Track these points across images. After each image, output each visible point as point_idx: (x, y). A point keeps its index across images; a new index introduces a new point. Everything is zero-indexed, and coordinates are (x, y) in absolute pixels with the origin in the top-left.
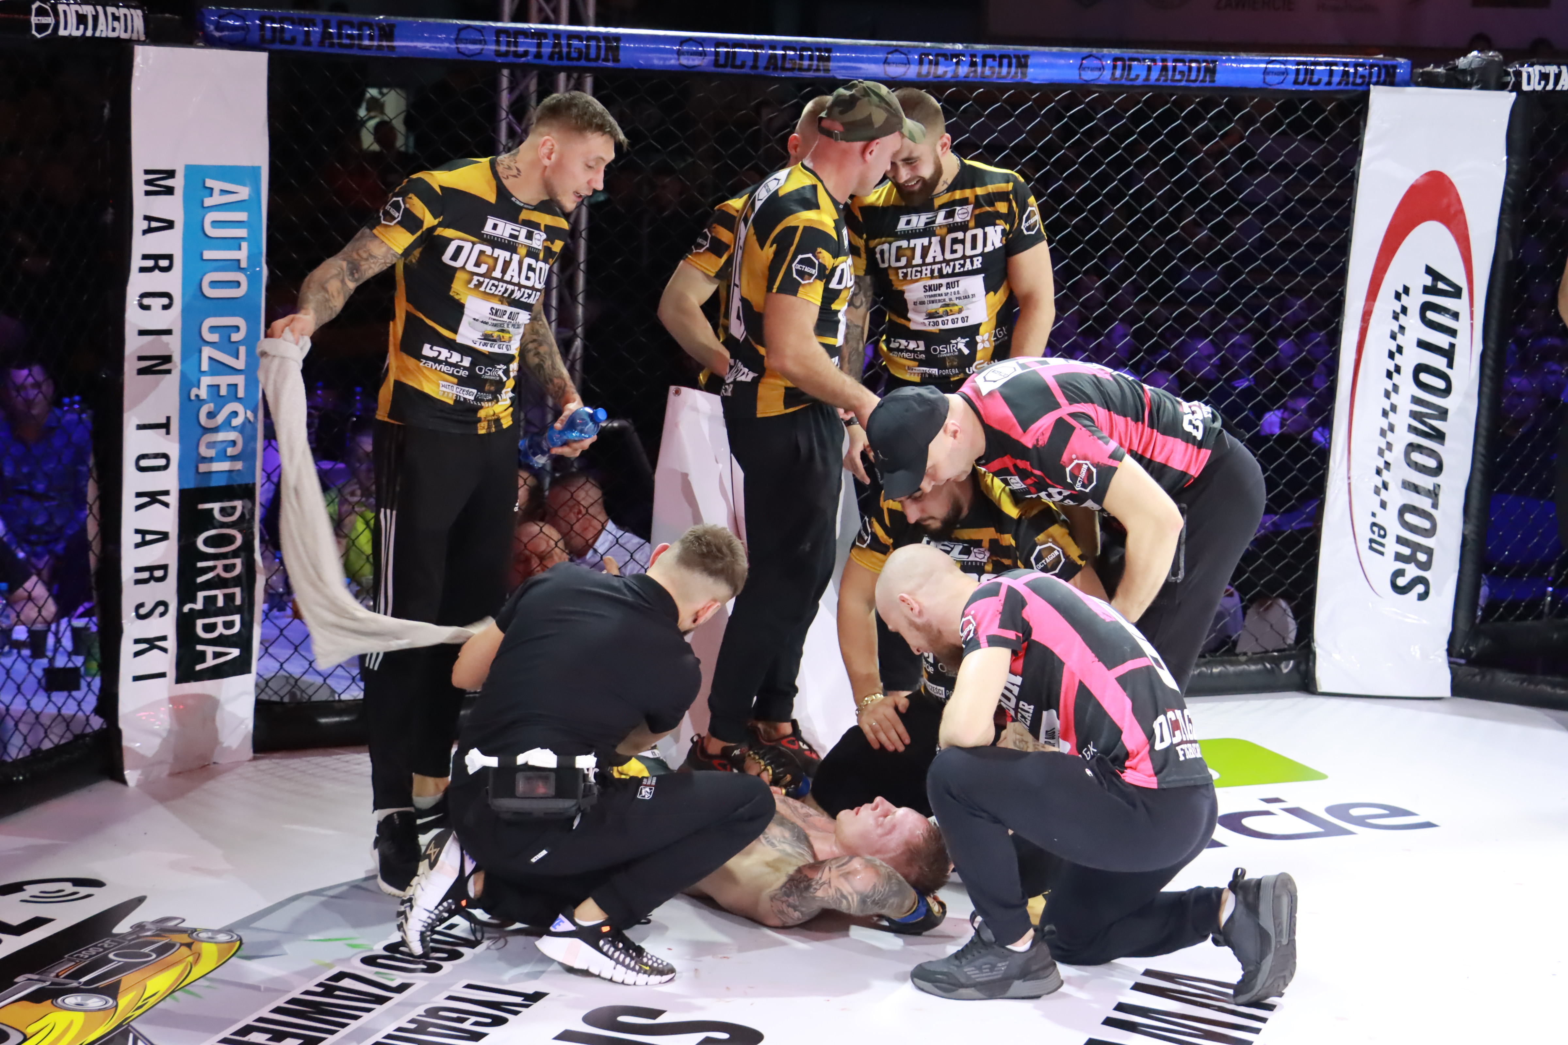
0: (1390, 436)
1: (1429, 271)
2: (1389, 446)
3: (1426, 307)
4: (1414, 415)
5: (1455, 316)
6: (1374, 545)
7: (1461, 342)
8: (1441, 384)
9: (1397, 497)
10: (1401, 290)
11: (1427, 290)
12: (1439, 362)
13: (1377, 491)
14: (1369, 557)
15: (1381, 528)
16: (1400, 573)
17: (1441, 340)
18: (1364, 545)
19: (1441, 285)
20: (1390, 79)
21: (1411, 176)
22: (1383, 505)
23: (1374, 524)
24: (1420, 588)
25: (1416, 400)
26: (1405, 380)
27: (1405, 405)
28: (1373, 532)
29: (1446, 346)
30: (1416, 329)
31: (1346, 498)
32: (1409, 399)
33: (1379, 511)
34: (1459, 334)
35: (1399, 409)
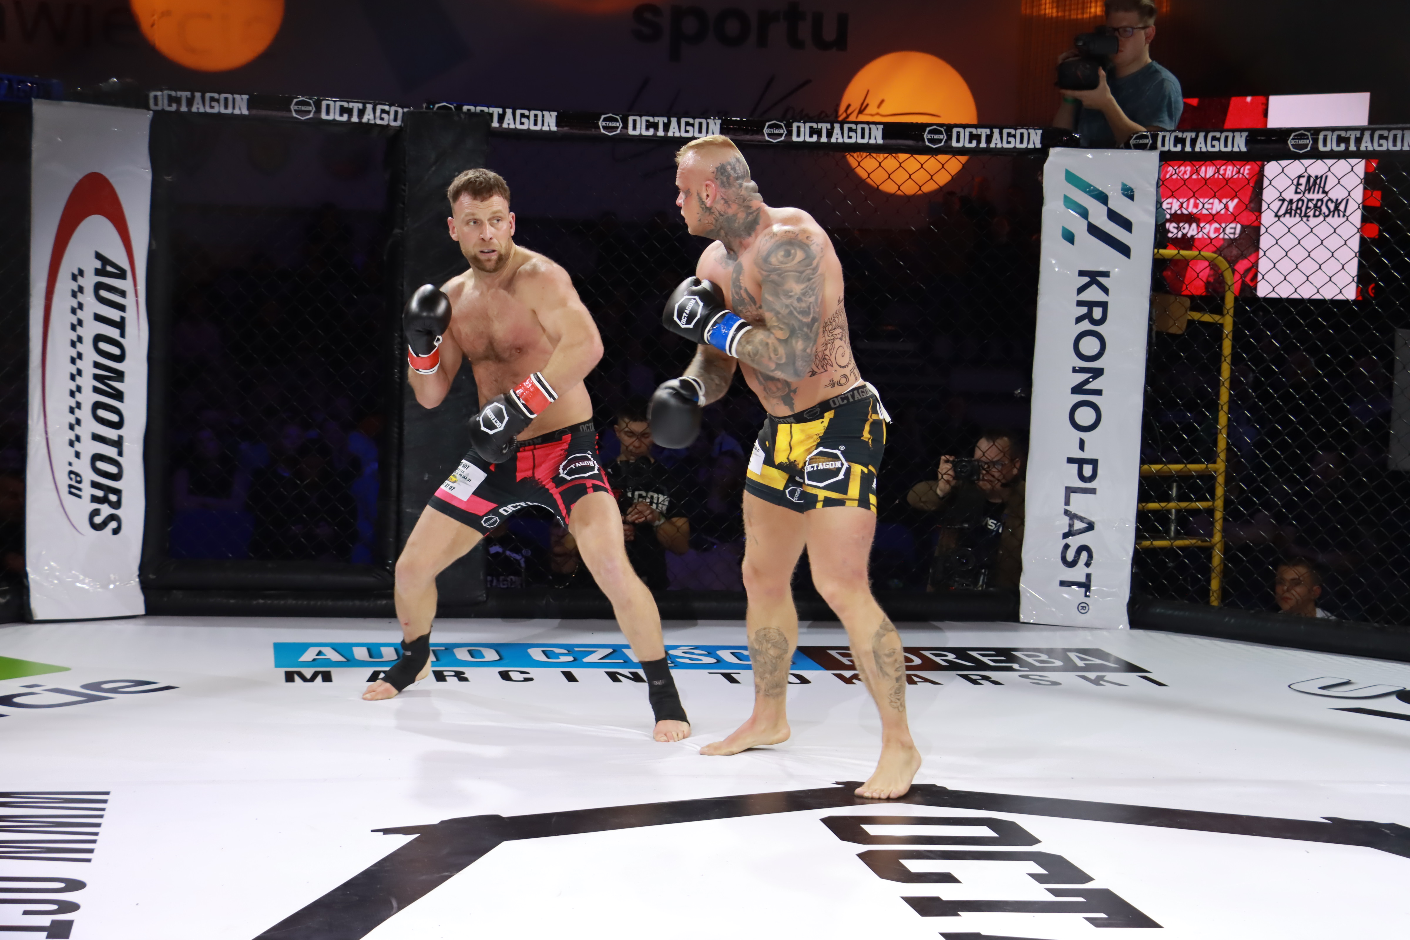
0: (78, 396)
1: (99, 256)
2: (79, 405)
3: (99, 286)
4: (96, 377)
5: (123, 294)
6: (73, 490)
7: (130, 315)
8: (116, 351)
9: (89, 448)
10: (76, 272)
11: (98, 272)
12: (113, 333)
13: (71, 444)
14: (70, 501)
15: (77, 475)
16: (96, 512)
17: (114, 314)
18: (64, 490)
19: (109, 268)
21: (77, 177)
22: (77, 455)
23: (71, 472)
24: (113, 525)
25: (97, 365)
26: (87, 348)
27: (89, 371)
28: (71, 479)
29: (118, 319)
30: (92, 305)
31: (45, 451)
32: (91, 364)
33: (74, 460)
34: (128, 309)
35: (84, 373)
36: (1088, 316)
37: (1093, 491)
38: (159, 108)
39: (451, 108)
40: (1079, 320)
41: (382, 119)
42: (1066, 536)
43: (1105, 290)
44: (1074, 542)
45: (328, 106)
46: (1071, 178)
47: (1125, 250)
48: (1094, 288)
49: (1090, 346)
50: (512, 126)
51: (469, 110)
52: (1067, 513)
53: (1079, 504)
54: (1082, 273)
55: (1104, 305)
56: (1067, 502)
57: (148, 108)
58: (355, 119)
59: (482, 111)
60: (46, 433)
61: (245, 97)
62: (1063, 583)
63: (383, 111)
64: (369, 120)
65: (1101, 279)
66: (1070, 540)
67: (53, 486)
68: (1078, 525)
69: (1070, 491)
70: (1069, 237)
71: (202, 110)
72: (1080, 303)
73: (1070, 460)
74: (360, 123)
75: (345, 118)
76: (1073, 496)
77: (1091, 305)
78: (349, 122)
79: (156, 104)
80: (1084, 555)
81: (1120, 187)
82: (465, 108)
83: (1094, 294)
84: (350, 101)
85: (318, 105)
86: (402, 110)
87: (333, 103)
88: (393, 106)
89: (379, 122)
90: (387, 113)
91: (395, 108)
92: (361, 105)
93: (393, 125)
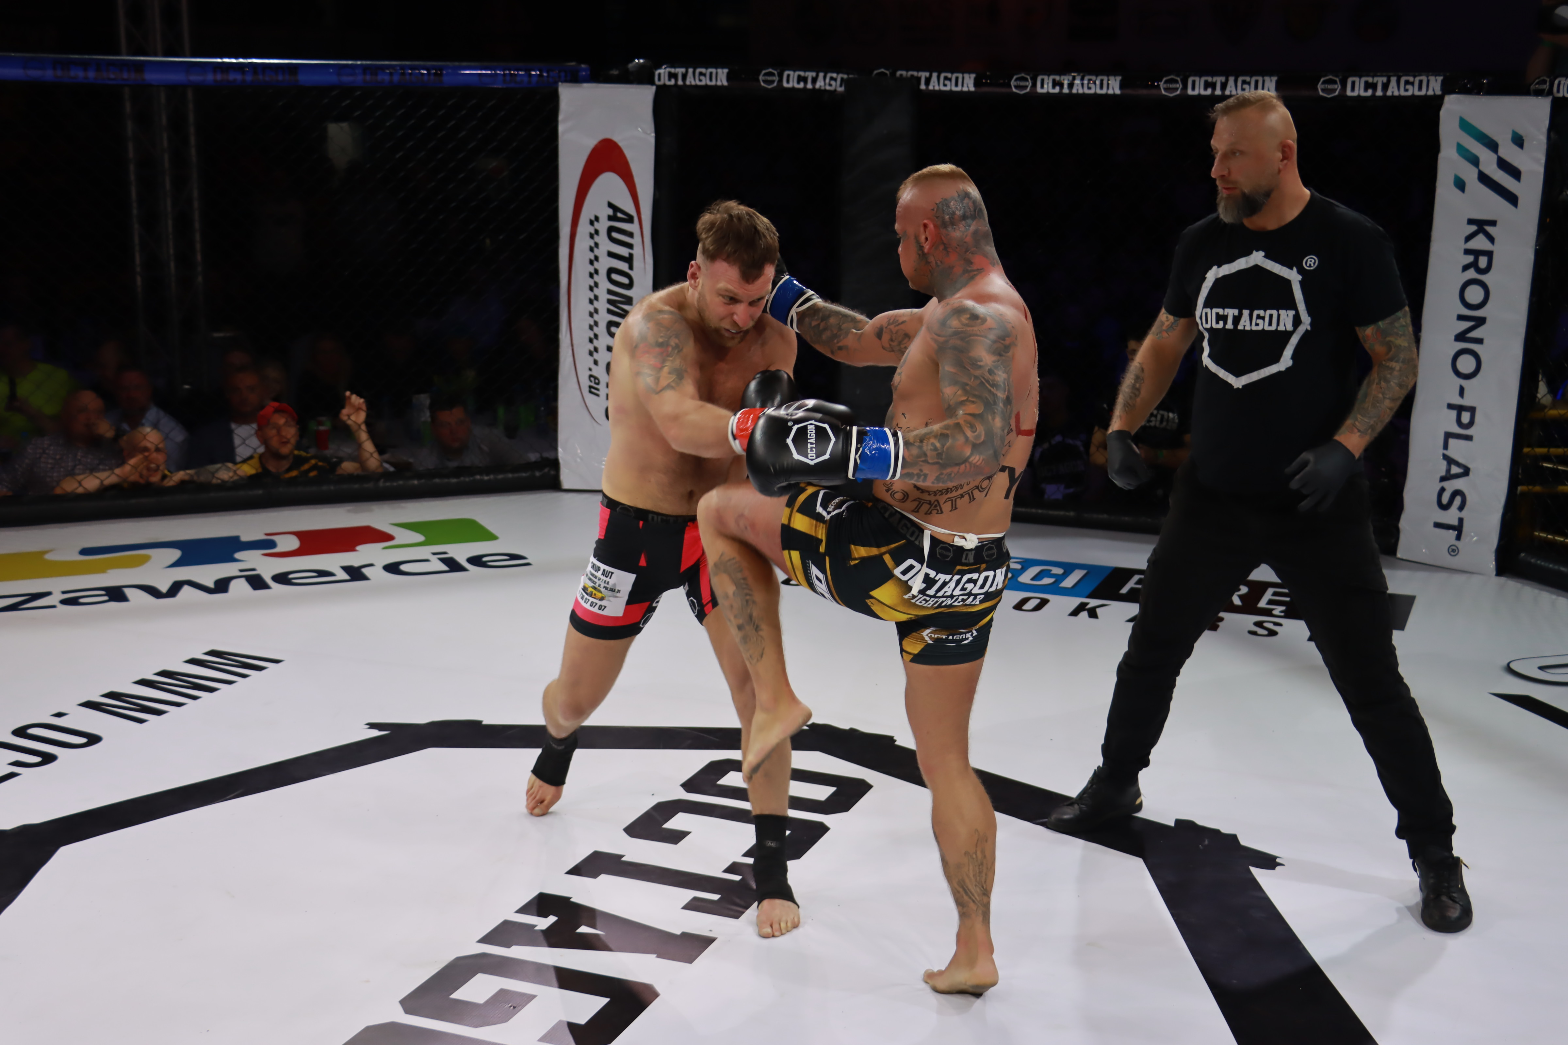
0: (596, 317)
1: (610, 205)
2: (596, 323)
3: (611, 229)
4: (610, 302)
5: (631, 235)
6: (593, 390)
7: (637, 252)
8: (625, 281)
9: (604, 357)
10: (593, 218)
11: (610, 218)
12: (623, 266)
13: (591, 354)
14: (590, 398)
15: (596, 378)
17: (624, 251)
18: (586, 390)
19: (619, 215)
20: (575, 79)
21: (590, 143)
22: (596, 363)
23: (591, 376)
25: (610, 292)
26: (602, 279)
27: (604, 296)
28: (591, 381)
29: (627, 255)
30: (606, 245)
31: (571, 359)
32: (605, 291)
33: (593, 367)
34: (635, 247)
35: (600, 298)
36: (1474, 265)
37: (1469, 438)
38: (661, 83)
39: (886, 74)
40: (1466, 268)
41: (830, 85)
42: (1443, 479)
43: (1491, 239)
44: (1451, 486)
45: (788, 76)
46: (1465, 125)
47: (1512, 199)
48: (1481, 237)
49: (1474, 294)
50: (937, 88)
51: (901, 75)
52: (1445, 457)
53: (1457, 449)
54: (1471, 222)
55: (1489, 254)
56: (1446, 447)
57: (652, 82)
58: (809, 86)
59: (912, 76)
60: (572, 345)
61: (726, 71)
62: (1438, 525)
64: (820, 86)
65: (1489, 229)
66: (1446, 484)
67: (577, 386)
68: (1455, 470)
69: (1448, 436)
70: (1460, 185)
71: (693, 83)
72: (1467, 252)
73: (1450, 406)
74: (814, 89)
75: (802, 85)
76: (1452, 441)
77: (1477, 253)
78: (805, 89)
79: (659, 79)
80: (1458, 501)
81: (1510, 136)
82: (899, 73)
83: (1480, 243)
84: (805, 71)
85: (781, 76)
86: (845, 76)
87: (791, 73)
88: (838, 73)
89: (828, 88)
90: (835, 80)
91: (840, 76)
92: (814, 74)
93: (841, 89)
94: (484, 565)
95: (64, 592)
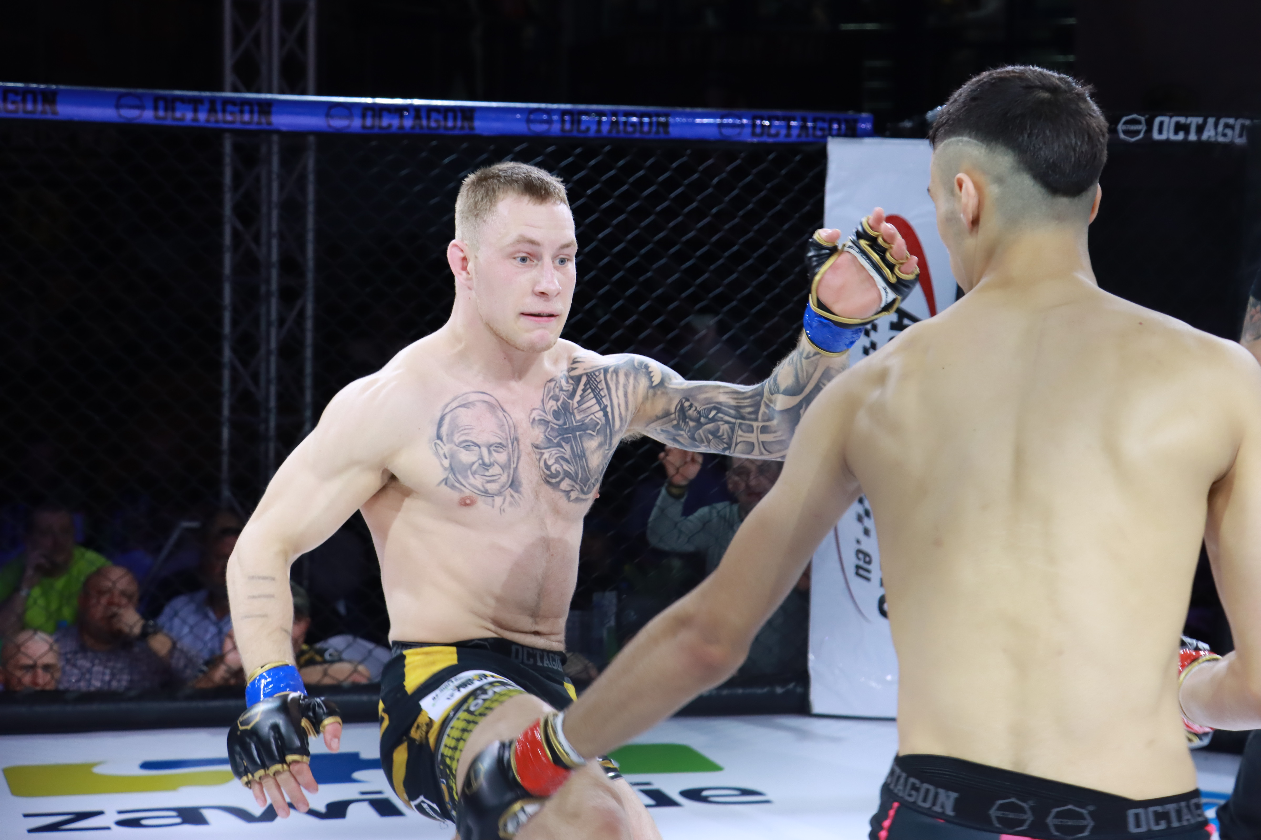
6: (861, 572)
11: (893, 326)
13: (860, 519)
14: (856, 583)
15: (866, 555)
18: (851, 571)
19: (906, 322)
20: (851, 132)
23: (859, 552)
28: (859, 558)
33: (862, 537)
41: (1224, 135)
45: (1161, 124)
58: (1193, 137)
63: (1227, 126)
64: (1209, 137)
67: (838, 566)
74: (1199, 142)
75: (1181, 136)
84: (1187, 116)
85: (1150, 124)
86: (1247, 122)
87: (1166, 119)
88: (1237, 118)
89: (1221, 139)
90: (1232, 127)
91: (1240, 122)
92: (1200, 120)
93: (1240, 141)
94: (705, 800)
95: (120, 812)
